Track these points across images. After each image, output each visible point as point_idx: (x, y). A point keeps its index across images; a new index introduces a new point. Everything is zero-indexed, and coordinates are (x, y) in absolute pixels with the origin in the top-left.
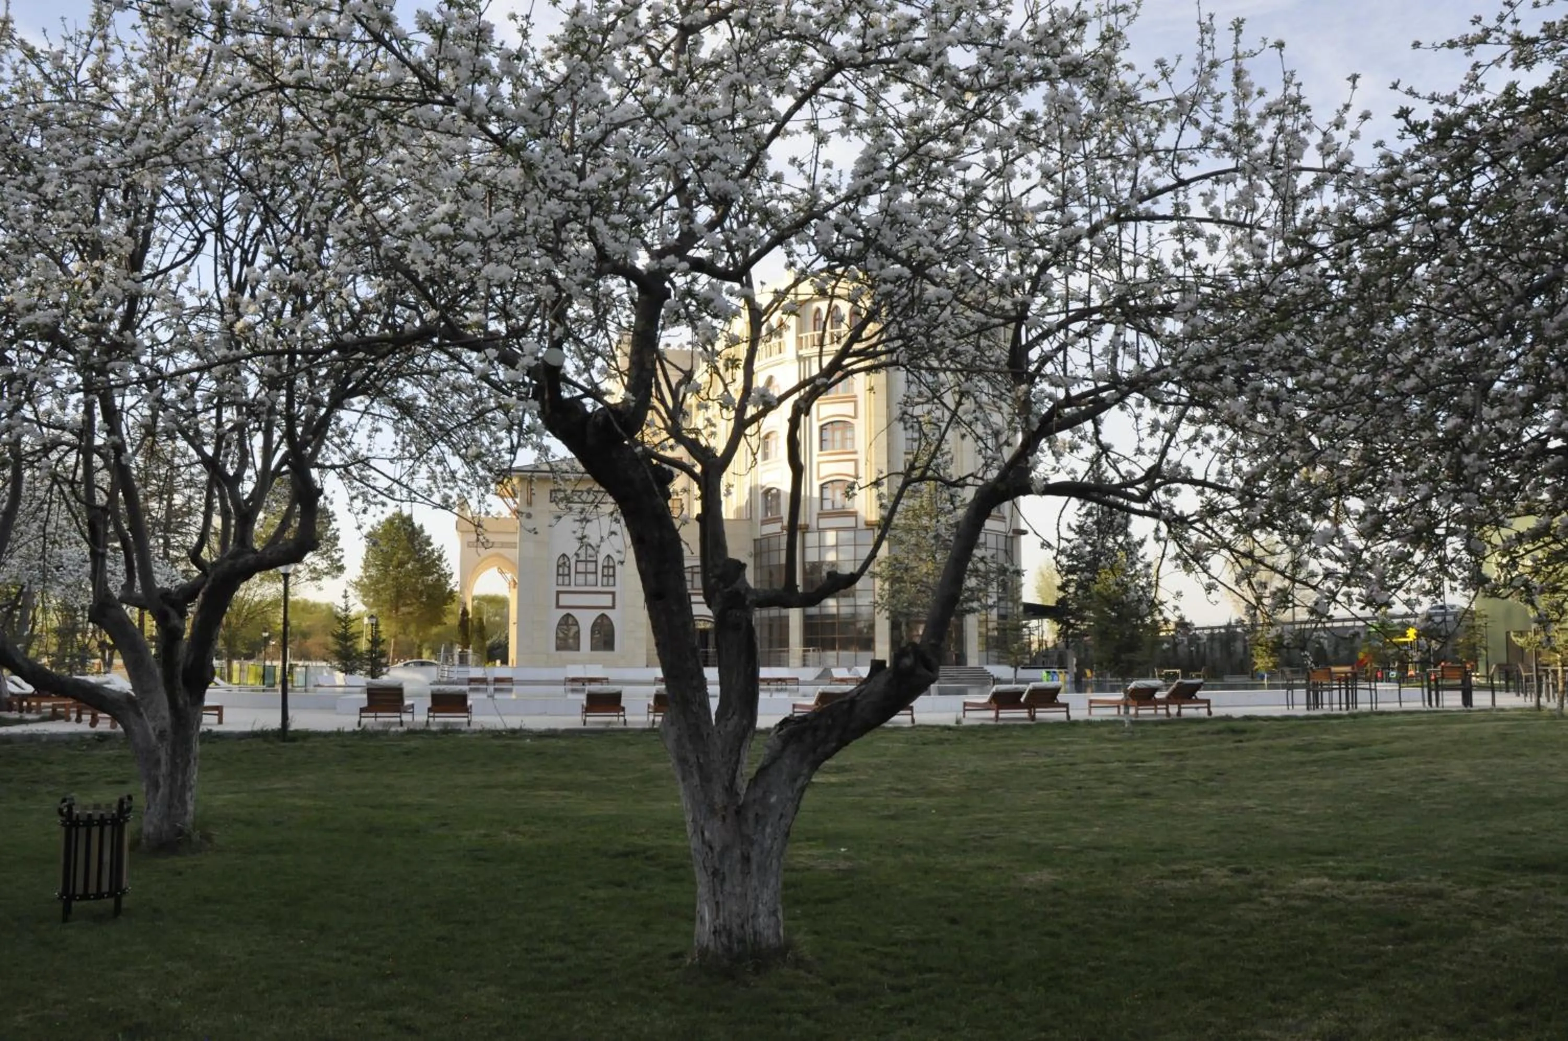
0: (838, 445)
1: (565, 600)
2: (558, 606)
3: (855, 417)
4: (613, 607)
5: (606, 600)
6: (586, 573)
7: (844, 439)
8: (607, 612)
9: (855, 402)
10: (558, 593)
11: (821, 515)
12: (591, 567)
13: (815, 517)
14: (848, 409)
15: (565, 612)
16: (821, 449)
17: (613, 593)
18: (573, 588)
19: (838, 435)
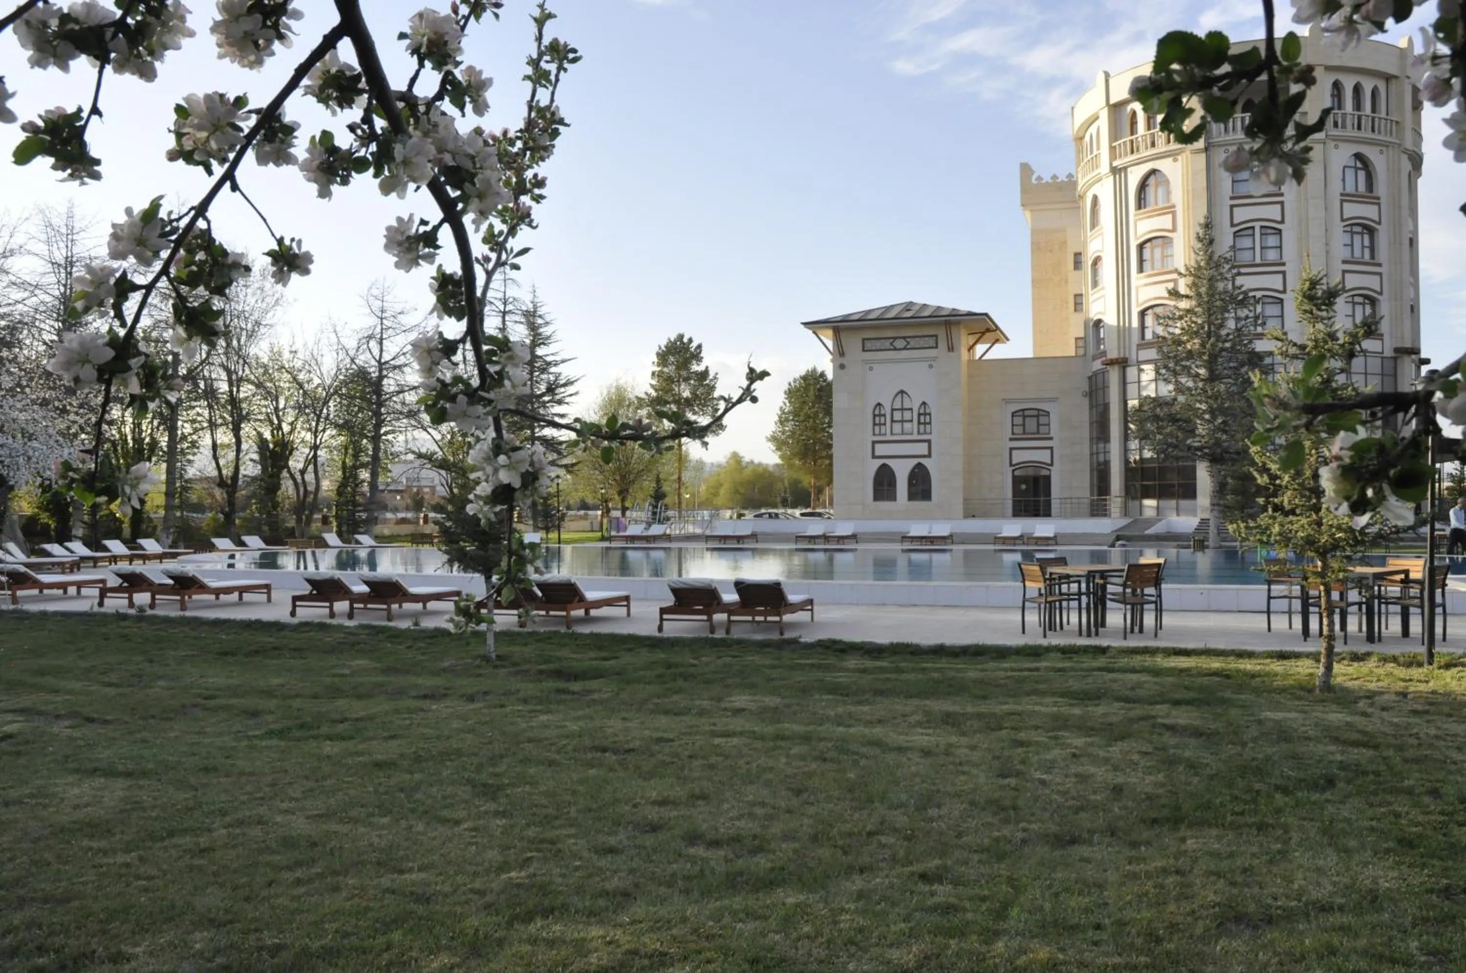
0: (1158, 264)
1: (880, 450)
2: (874, 457)
3: (1174, 230)
4: (929, 456)
5: (922, 449)
6: (902, 421)
7: (1164, 257)
8: (924, 461)
9: (1174, 214)
10: (874, 443)
11: (1140, 347)
12: (907, 415)
13: (1134, 348)
14: (1165, 222)
15: (881, 462)
16: (1141, 270)
17: (929, 442)
18: (889, 437)
19: (1158, 252)
